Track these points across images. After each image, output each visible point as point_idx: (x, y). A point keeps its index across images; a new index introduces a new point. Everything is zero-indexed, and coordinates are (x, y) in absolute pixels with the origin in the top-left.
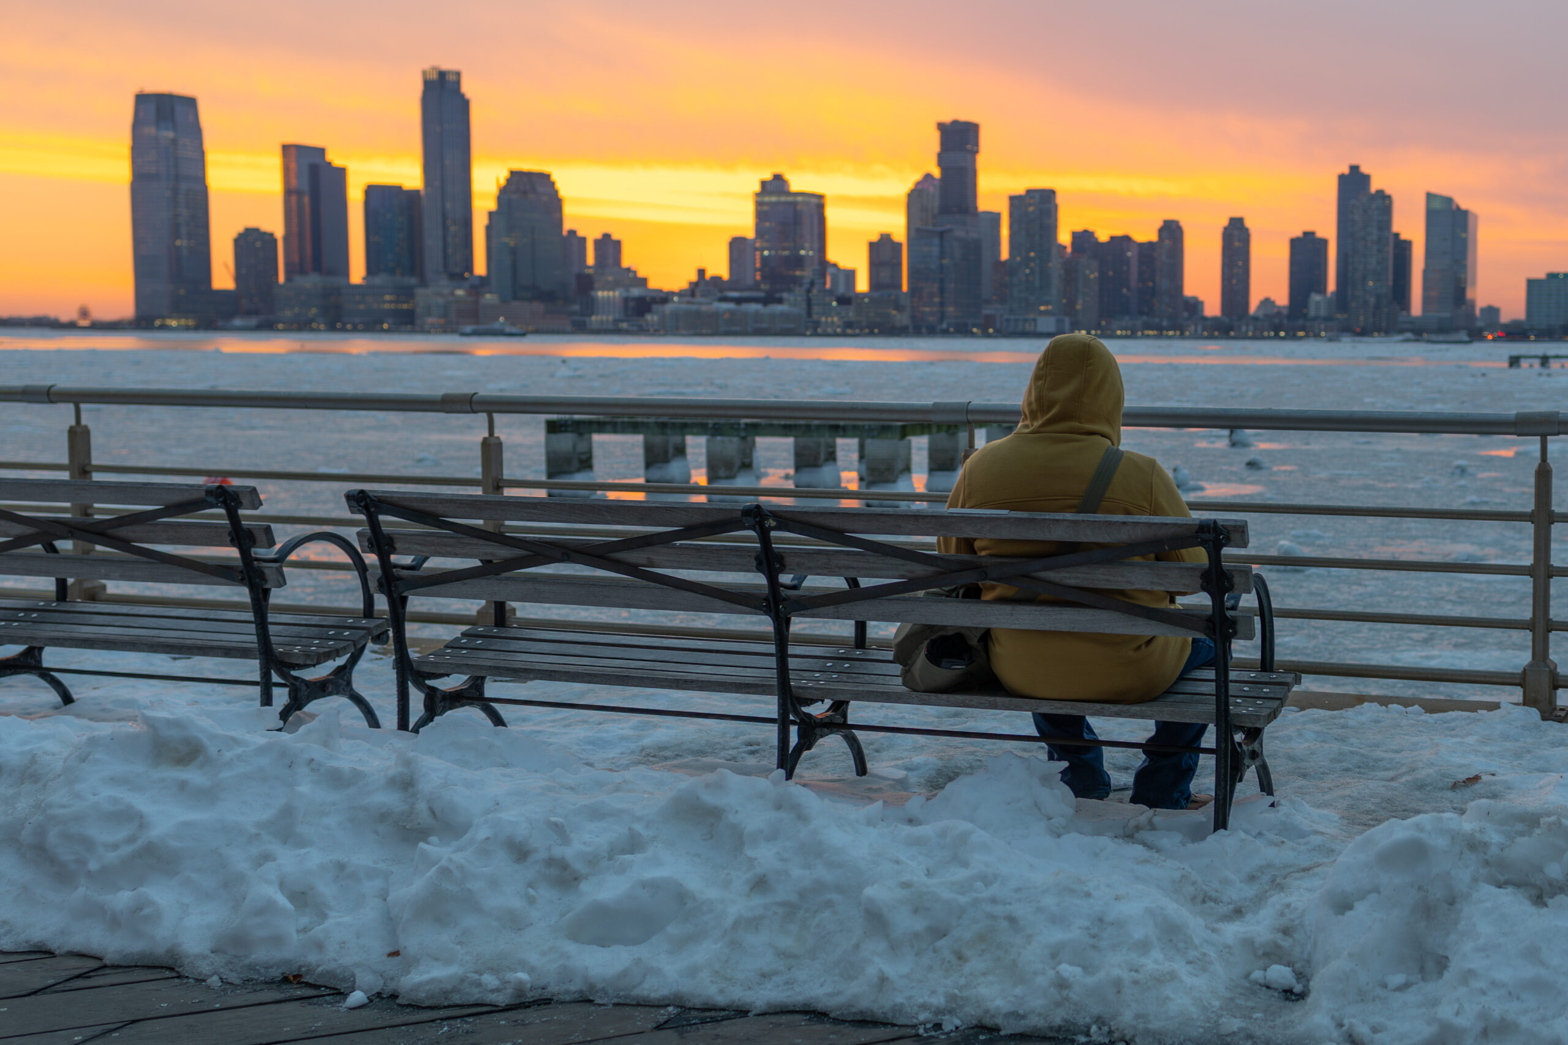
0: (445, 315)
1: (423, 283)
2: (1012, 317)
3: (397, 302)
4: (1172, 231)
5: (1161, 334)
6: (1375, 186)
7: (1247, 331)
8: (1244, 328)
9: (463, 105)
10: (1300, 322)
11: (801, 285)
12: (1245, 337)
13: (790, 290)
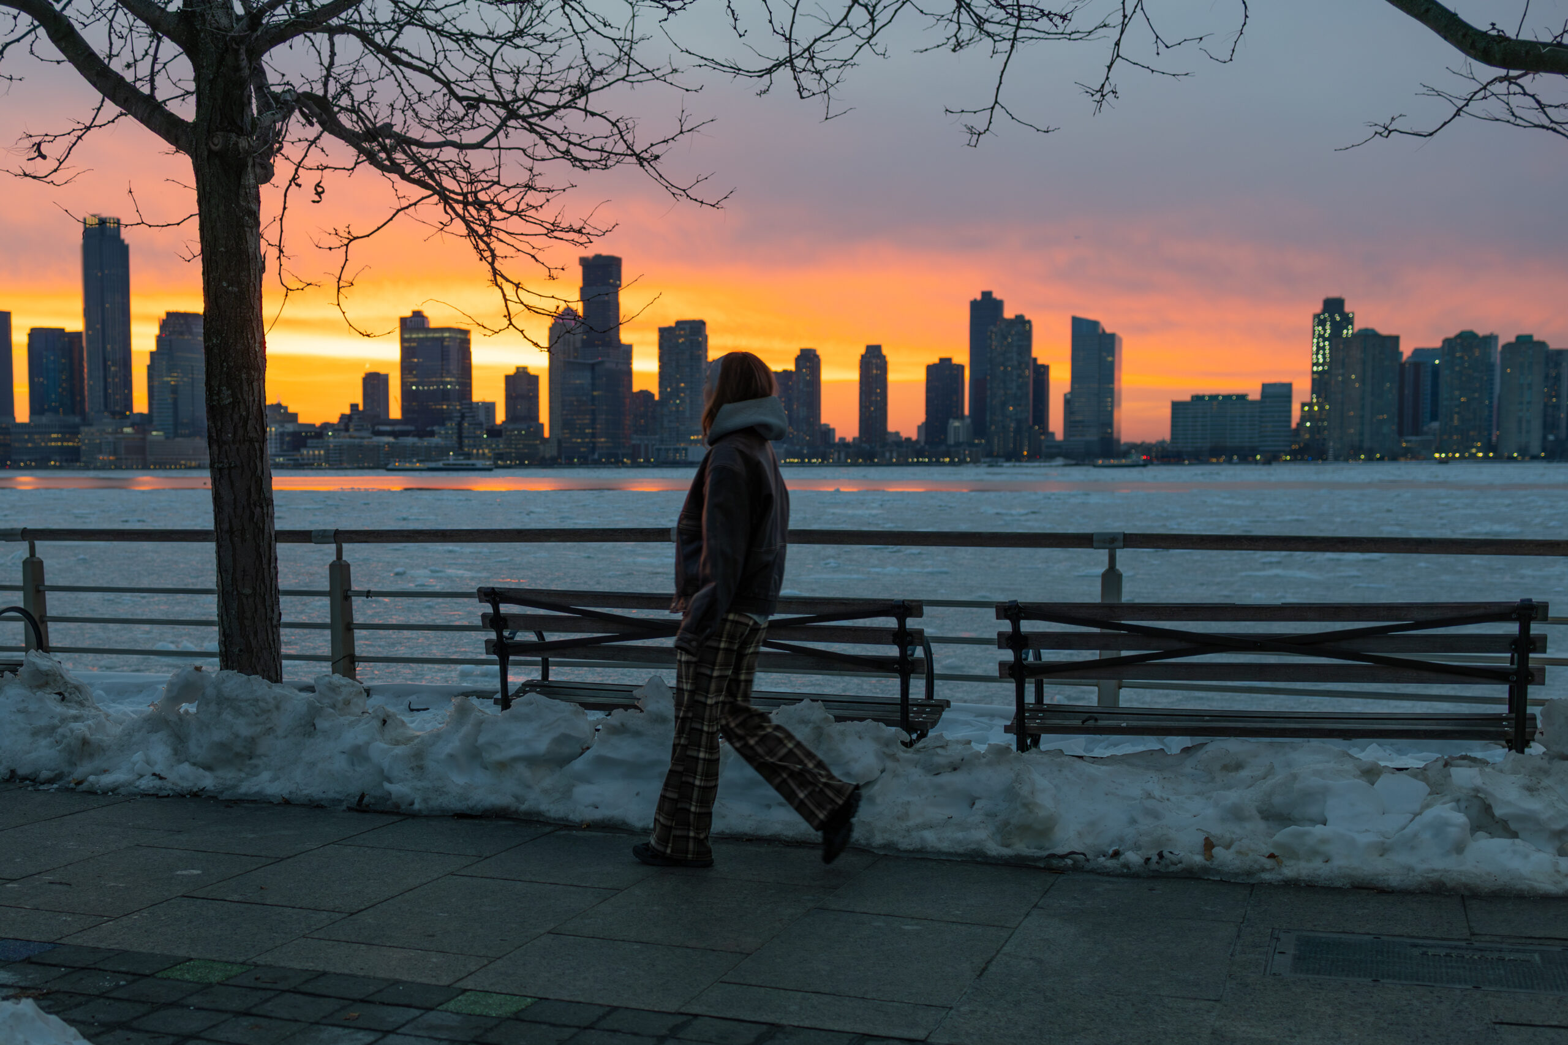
0: (115, 452)
1: (86, 422)
2: (663, 447)
3: (62, 440)
4: (809, 360)
5: (803, 462)
6: (1009, 313)
7: (891, 458)
8: (888, 455)
9: (123, 251)
10: (943, 448)
11: (450, 419)
12: (890, 464)
13: (443, 424)
